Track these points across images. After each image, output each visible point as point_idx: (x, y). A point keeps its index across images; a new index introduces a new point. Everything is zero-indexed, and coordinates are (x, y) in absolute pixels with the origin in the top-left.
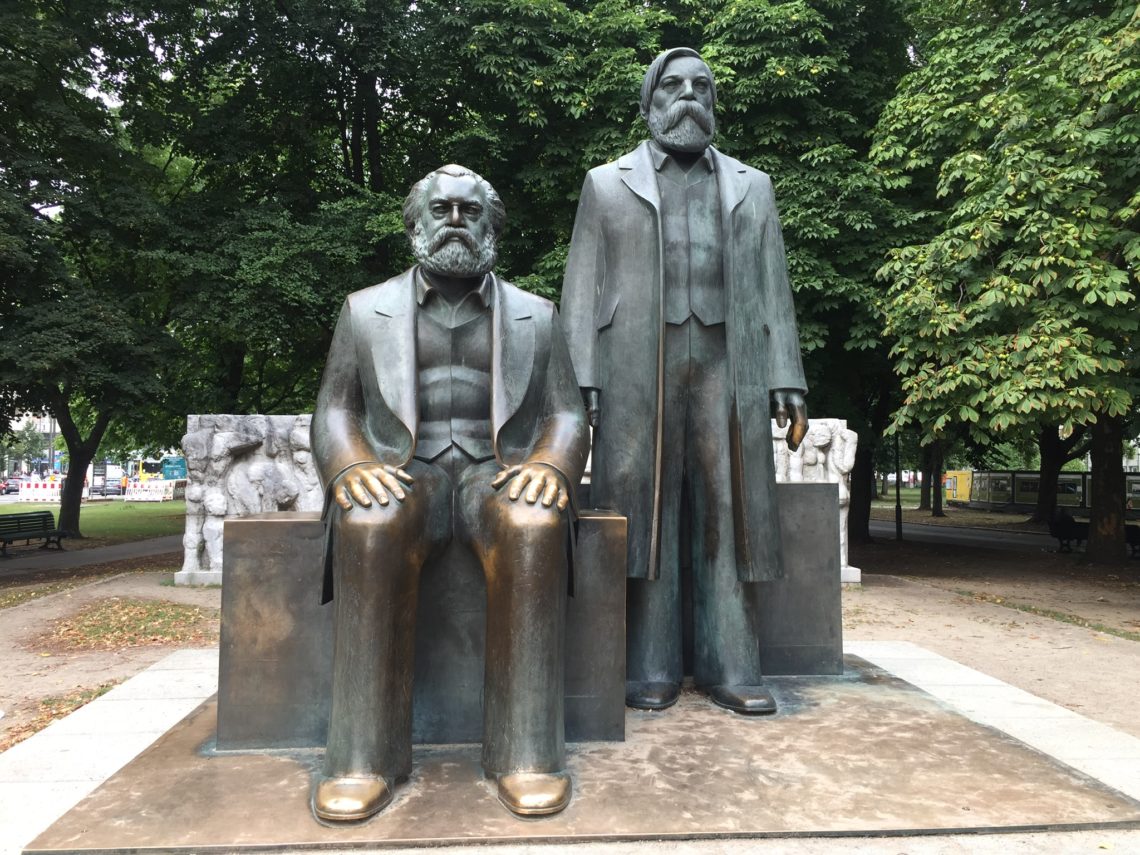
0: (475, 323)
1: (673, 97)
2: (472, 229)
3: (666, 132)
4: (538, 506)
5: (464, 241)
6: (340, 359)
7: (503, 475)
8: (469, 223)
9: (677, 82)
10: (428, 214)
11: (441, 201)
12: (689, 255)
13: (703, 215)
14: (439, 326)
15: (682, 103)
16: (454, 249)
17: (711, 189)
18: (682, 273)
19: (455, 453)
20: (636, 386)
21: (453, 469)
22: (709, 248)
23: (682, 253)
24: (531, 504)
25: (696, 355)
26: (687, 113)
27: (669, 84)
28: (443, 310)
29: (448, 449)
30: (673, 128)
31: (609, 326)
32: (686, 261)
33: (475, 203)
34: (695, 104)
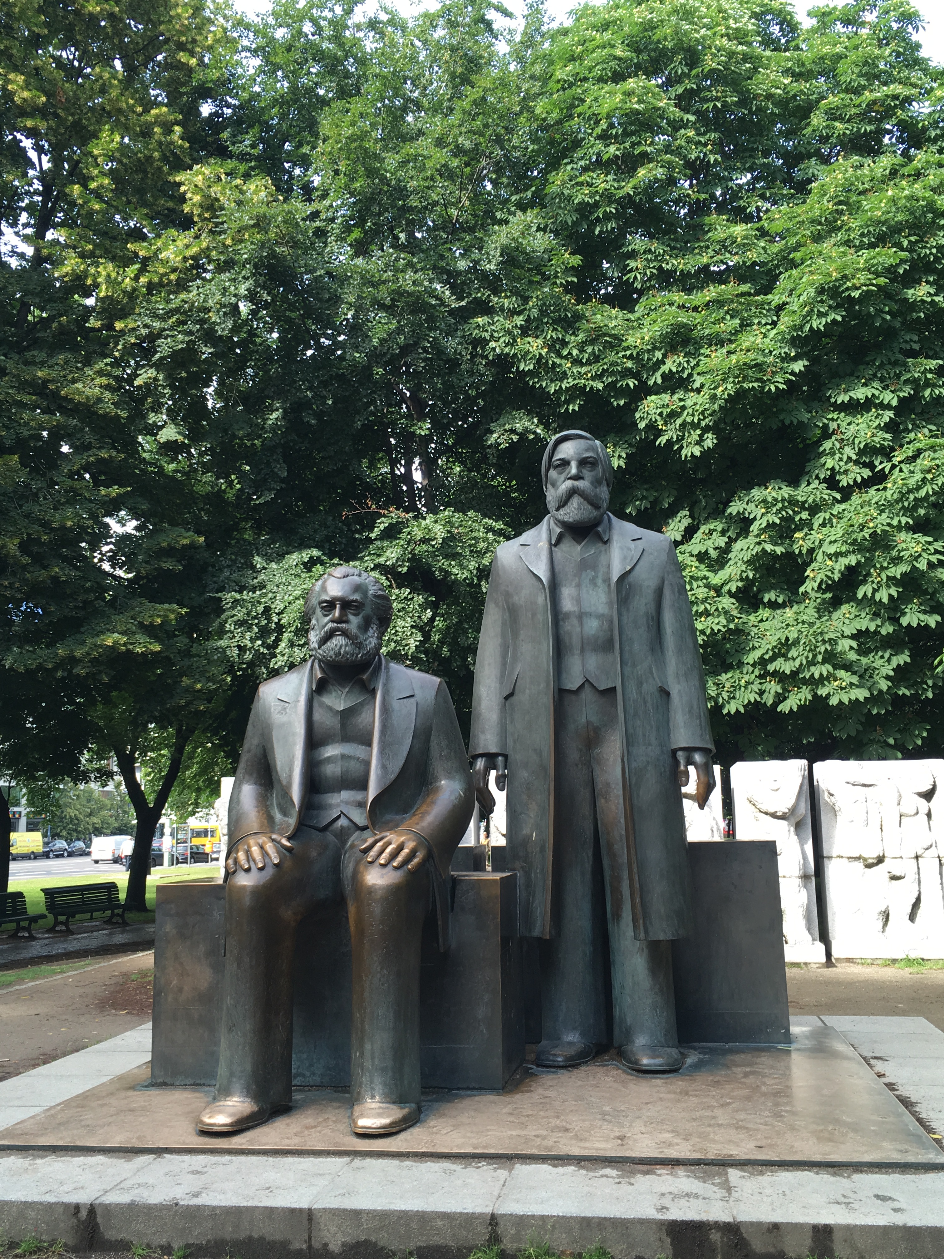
0: (361, 704)
1: (563, 477)
2: (355, 621)
3: (558, 509)
4: (389, 867)
5: (345, 633)
6: (251, 741)
7: (370, 841)
8: (351, 617)
9: (565, 463)
10: (318, 611)
11: (326, 601)
12: (581, 625)
13: (595, 585)
14: (330, 709)
15: (569, 483)
16: (338, 641)
17: (603, 559)
18: (576, 641)
19: (343, 822)
20: (535, 750)
21: (343, 835)
22: (599, 617)
23: (575, 622)
24: (383, 866)
25: (594, 719)
26: (572, 492)
27: (558, 466)
28: (334, 694)
29: (339, 817)
30: (563, 506)
31: (511, 695)
32: (579, 629)
33: (355, 601)
34: (580, 484)
